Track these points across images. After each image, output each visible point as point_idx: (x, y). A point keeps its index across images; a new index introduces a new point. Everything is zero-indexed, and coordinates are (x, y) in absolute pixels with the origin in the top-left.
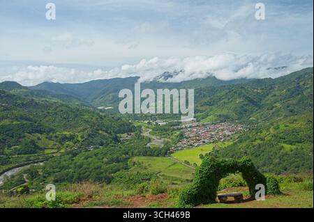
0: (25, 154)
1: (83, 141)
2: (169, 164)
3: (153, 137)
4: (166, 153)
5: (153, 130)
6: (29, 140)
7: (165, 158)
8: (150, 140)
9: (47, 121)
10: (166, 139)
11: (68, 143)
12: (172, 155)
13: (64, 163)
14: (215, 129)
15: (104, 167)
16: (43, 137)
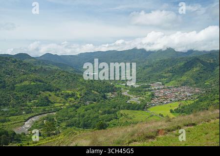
0: (42, 106)
1: (82, 98)
2: (148, 116)
3: (131, 96)
4: (144, 108)
5: (130, 91)
6: (44, 96)
7: (143, 112)
8: (129, 98)
9: (55, 83)
10: (141, 98)
11: (70, 99)
12: (148, 109)
13: (71, 113)
14: (177, 91)
15: (100, 117)
16: (52, 94)
